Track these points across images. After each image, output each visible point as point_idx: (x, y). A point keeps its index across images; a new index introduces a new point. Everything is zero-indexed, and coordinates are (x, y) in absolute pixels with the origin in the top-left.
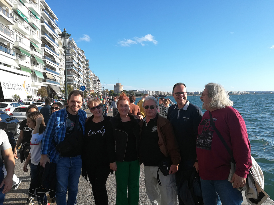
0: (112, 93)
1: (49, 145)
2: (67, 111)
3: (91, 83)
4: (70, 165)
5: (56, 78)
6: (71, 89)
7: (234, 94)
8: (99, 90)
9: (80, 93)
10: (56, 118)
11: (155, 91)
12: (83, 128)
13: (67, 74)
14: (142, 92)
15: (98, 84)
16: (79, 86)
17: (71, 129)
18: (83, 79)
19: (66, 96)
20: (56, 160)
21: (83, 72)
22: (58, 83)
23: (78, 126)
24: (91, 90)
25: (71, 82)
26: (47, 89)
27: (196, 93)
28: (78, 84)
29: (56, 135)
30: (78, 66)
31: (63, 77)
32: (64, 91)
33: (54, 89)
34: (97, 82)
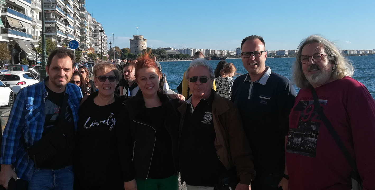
0: (127, 54)
1: (14, 147)
2: (46, 86)
3: (88, 35)
5: (26, 27)
6: (52, 46)
7: (350, 55)
8: (103, 48)
9: (68, 53)
10: (27, 99)
11: (204, 50)
12: (75, 117)
13: (46, 19)
14: (180, 51)
15: (101, 36)
16: (66, 40)
17: (54, 118)
18: (74, 28)
19: (43, 59)
20: (27, 175)
21: (74, 15)
22: (30, 36)
23: (66, 114)
24: (89, 47)
25: (52, 34)
26: (10, 46)
27: (281, 53)
28: (65, 37)
29: (26, 130)
30: (66, 4)
31: (38, 24)
32: (39, 49)
33: (22, 46)
34: (100, 34)
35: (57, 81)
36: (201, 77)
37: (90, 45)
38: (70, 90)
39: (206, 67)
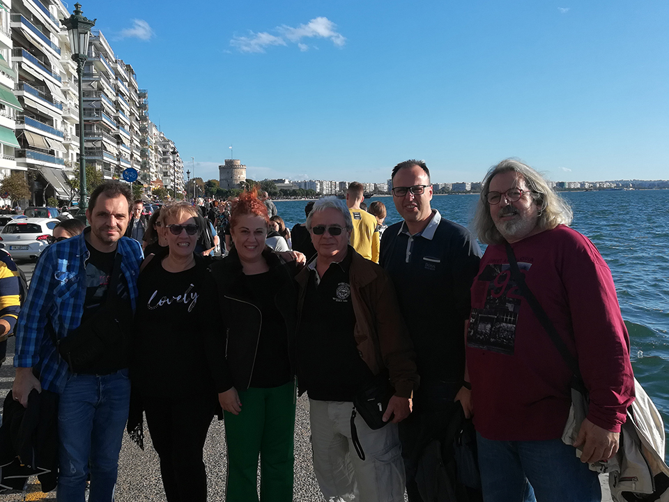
0: (214, 189)
1: (37, 339)
2: (86, 242)
3: (154, 160)
4: (97, 398)
5: (55, 146)
6: (95, 177)
7: (570, 189)
8: (176, 180)
9: (121, 189)
10: (57, 263)
11: (337, 183)
12: (132, 291)
13: (86, 134)
14: (299, 184)
15: (174, 162)
16: (118, 168)
17: (99, 293)
18: (130, 149)
19: (82, 199)
20: (58, 384)
21: (131, 127)
22: (61, 162)
23: (119, 285)
24: (154, 179)
25: (96, 158)
26: (29, 178)
27: (459, 187)
28: (116, 163)
29: (56, 313)
30: (117, 111)
31: (73, 142)
32: (75, 182)
33: (48, 176)
34: (171, 157)
35: (104, 234)
36: (331, 225)
37: (156, 176)
38: (124, 247)
39: (339, 210)
